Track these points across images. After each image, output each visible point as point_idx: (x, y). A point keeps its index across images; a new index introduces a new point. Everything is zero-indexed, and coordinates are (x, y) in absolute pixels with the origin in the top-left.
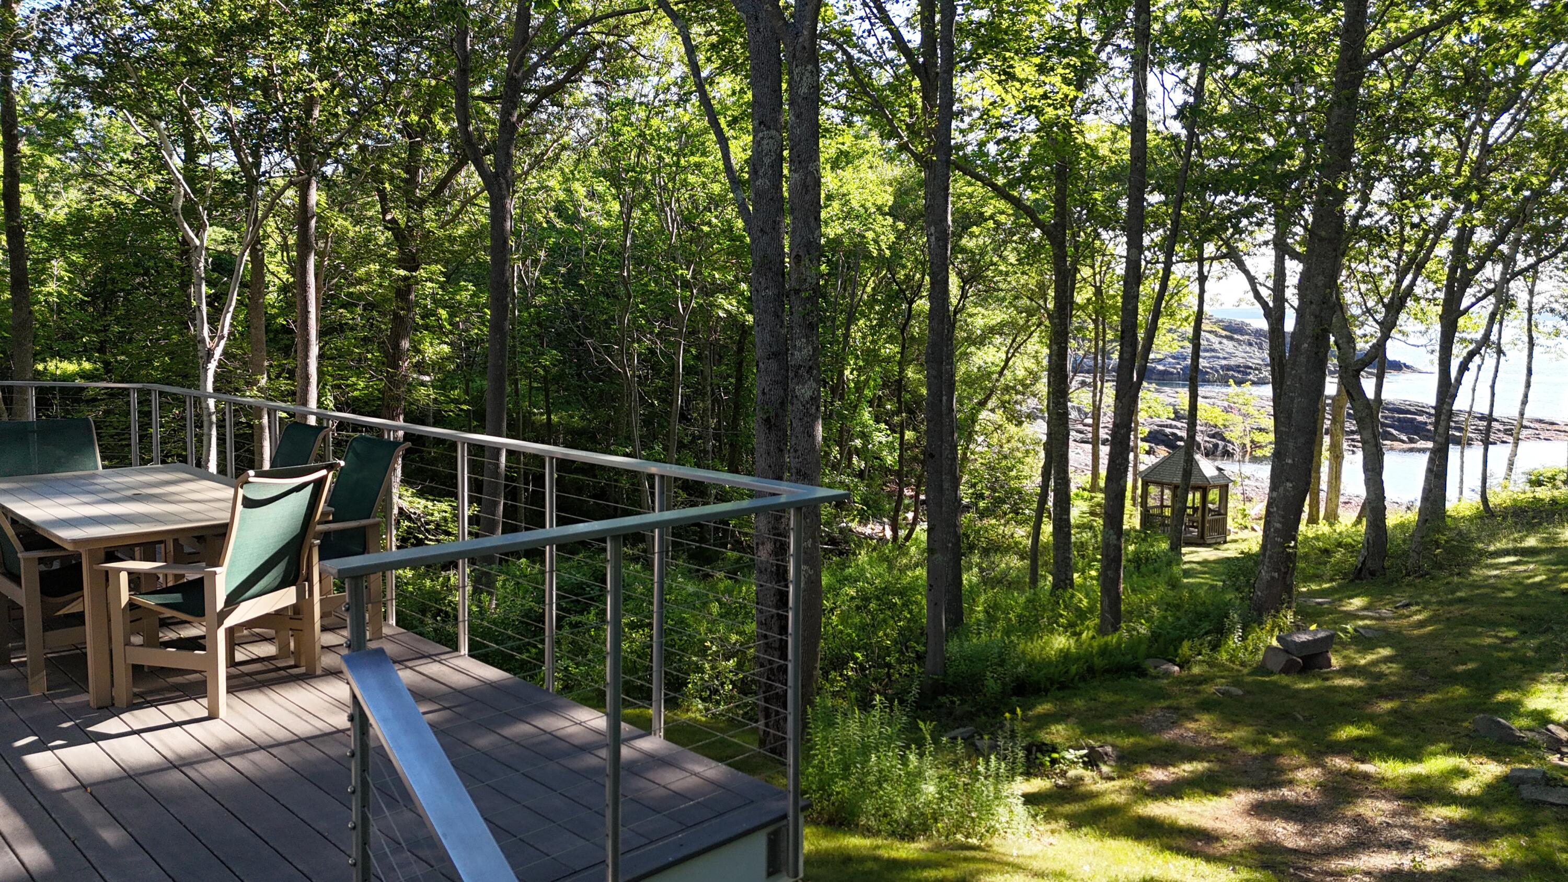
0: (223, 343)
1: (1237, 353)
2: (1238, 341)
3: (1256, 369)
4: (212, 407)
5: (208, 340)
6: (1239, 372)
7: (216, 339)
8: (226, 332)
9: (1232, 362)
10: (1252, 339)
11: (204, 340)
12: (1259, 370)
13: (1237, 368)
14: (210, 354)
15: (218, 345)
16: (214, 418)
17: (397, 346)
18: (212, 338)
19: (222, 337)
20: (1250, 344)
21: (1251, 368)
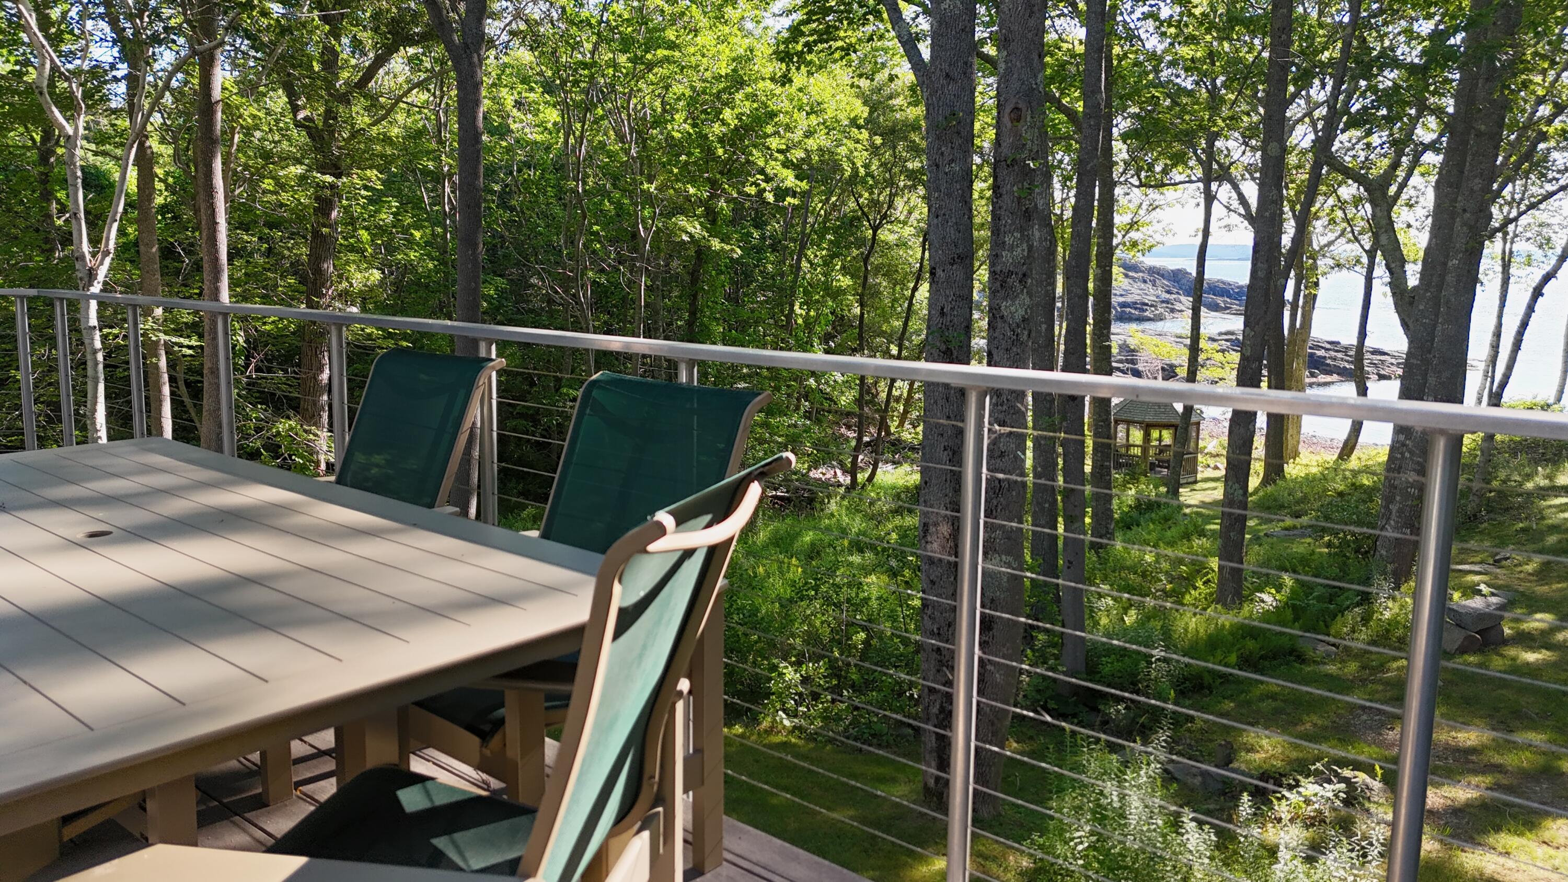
0: (108, 261)
1: (1133, 290)
2: (1133, 278)
3: (1152, 306)
4: (98, 344)
5: (88, 257)
6: (1136, 309)
7: (100, 256)
8: (112, 246)
9: (1129, 299)
10: (1146, 276)
11: (83, 257)
12: (1155, 306)
13: (1133, 305)
14: (91, 275)
15: (101, 263)
16: (100, 357)
17: (318, 271)
18: (94, 255)
19: (107, 253)
20: (1145, 282)
21: (1147, 305)
